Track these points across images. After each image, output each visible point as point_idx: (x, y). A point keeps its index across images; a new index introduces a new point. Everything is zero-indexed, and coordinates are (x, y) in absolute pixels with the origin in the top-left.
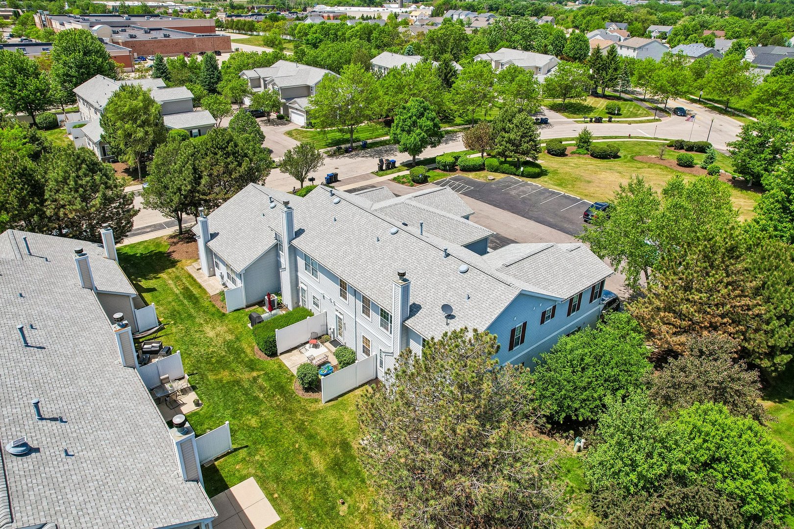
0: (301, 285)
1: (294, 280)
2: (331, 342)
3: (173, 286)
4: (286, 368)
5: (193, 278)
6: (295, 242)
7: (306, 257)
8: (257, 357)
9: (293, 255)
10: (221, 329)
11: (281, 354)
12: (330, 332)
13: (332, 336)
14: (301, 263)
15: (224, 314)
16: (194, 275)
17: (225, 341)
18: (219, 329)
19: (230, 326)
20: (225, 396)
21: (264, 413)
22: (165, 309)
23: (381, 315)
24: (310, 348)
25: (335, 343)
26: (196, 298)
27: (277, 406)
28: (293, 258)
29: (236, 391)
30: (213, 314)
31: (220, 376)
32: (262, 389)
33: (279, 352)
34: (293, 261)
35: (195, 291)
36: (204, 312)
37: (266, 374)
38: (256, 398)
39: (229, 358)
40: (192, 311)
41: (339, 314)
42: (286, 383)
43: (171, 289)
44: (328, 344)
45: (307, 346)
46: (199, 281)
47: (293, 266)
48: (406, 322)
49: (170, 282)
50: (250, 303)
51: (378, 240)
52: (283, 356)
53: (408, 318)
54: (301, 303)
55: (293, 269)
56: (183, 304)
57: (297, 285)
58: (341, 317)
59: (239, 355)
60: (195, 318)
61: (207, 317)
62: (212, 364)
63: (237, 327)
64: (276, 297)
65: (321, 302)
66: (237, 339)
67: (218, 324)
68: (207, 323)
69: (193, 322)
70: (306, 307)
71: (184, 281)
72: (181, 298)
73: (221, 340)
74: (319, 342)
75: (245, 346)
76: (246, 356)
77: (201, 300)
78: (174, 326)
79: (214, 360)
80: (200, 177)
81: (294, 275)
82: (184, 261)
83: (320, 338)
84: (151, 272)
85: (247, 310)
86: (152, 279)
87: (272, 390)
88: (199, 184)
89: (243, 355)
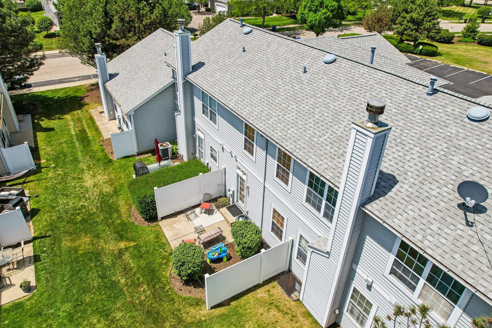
0: (198, 133)
1: (190, 127)
2: (229, 209)
3: (72, 127)
4: (164, 241)
5: (93, 120)
6: (191, 77)
7: (204, 96)
8: (132, 220)
9: (189, 95)
10: (101, 178)
11: (163, 218)
12: (229, 194)
13: (231, 199)
14: (198, 104)
15: (110, 161)
16: (96, 118)
17: (101, 193)
18: (99, 177)
19: (112, 176)
20: (72, 276)
21: (119, 315)
22: (52, 150)
23: (310, 184)
24: (201, 213)
25: (235, 210)
26: (89, 141)
27: (141, 303)
28: (189, 99)
29: (91, 269)
30: (99, 160)
31: (77, 244)
32: (126, 270)
33: (160, 216)
34: (189, 102)
35: (90, 134)
36: (90, 157)
37: (137, 247)
38: (114, 285)
39: (98, 217)
40: (80, 154)
41: (241, 174)
42: (161, 264)
43: (69, 130)
44: (224, 210)
45: (198, 210)
46: (98, 123)
47: (189, 109)
48: (368, 207)
49: (71, 123)
50: (142, 150)
51: (305, 72)
52: (164, 221)
53: (371, 199)
54: (197, 155)
55: (189, 113)
56: (74, 147)
57: (194, 132)
58: (244, 177)
59: (111, 214)
60: (79, 162)
61: (91, 163)
62: (75, 224)
63: (120, 177)
64: (170, 146)
65: (220, 155)
66: (116, 192)
67: (100, 171)
68: (89, 168)
69: (76, 166)
70: (202, 160)
71: (84, 123)
72: (75, 140)
73: (97, 191)
74: (213, 206)
75: (121, 203)
76: (120, 217)
77: (93, 143)
78: (52, 170)
79: (79, 218)
80: (112, 22)
81: (190, 120)
82: (91, 104)
83: (215, 200)
84: (57, 113)
85: (137, 158)
86: (55, 120)
87: (138, 275)
88: (110, 28)
89: (115, 215)
